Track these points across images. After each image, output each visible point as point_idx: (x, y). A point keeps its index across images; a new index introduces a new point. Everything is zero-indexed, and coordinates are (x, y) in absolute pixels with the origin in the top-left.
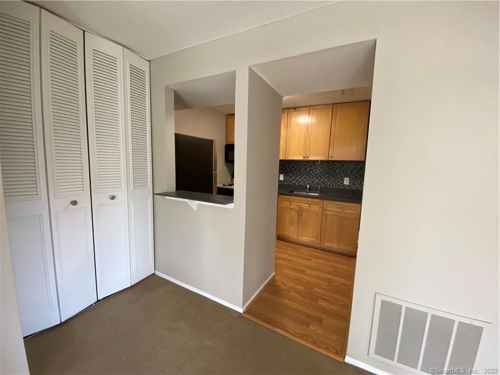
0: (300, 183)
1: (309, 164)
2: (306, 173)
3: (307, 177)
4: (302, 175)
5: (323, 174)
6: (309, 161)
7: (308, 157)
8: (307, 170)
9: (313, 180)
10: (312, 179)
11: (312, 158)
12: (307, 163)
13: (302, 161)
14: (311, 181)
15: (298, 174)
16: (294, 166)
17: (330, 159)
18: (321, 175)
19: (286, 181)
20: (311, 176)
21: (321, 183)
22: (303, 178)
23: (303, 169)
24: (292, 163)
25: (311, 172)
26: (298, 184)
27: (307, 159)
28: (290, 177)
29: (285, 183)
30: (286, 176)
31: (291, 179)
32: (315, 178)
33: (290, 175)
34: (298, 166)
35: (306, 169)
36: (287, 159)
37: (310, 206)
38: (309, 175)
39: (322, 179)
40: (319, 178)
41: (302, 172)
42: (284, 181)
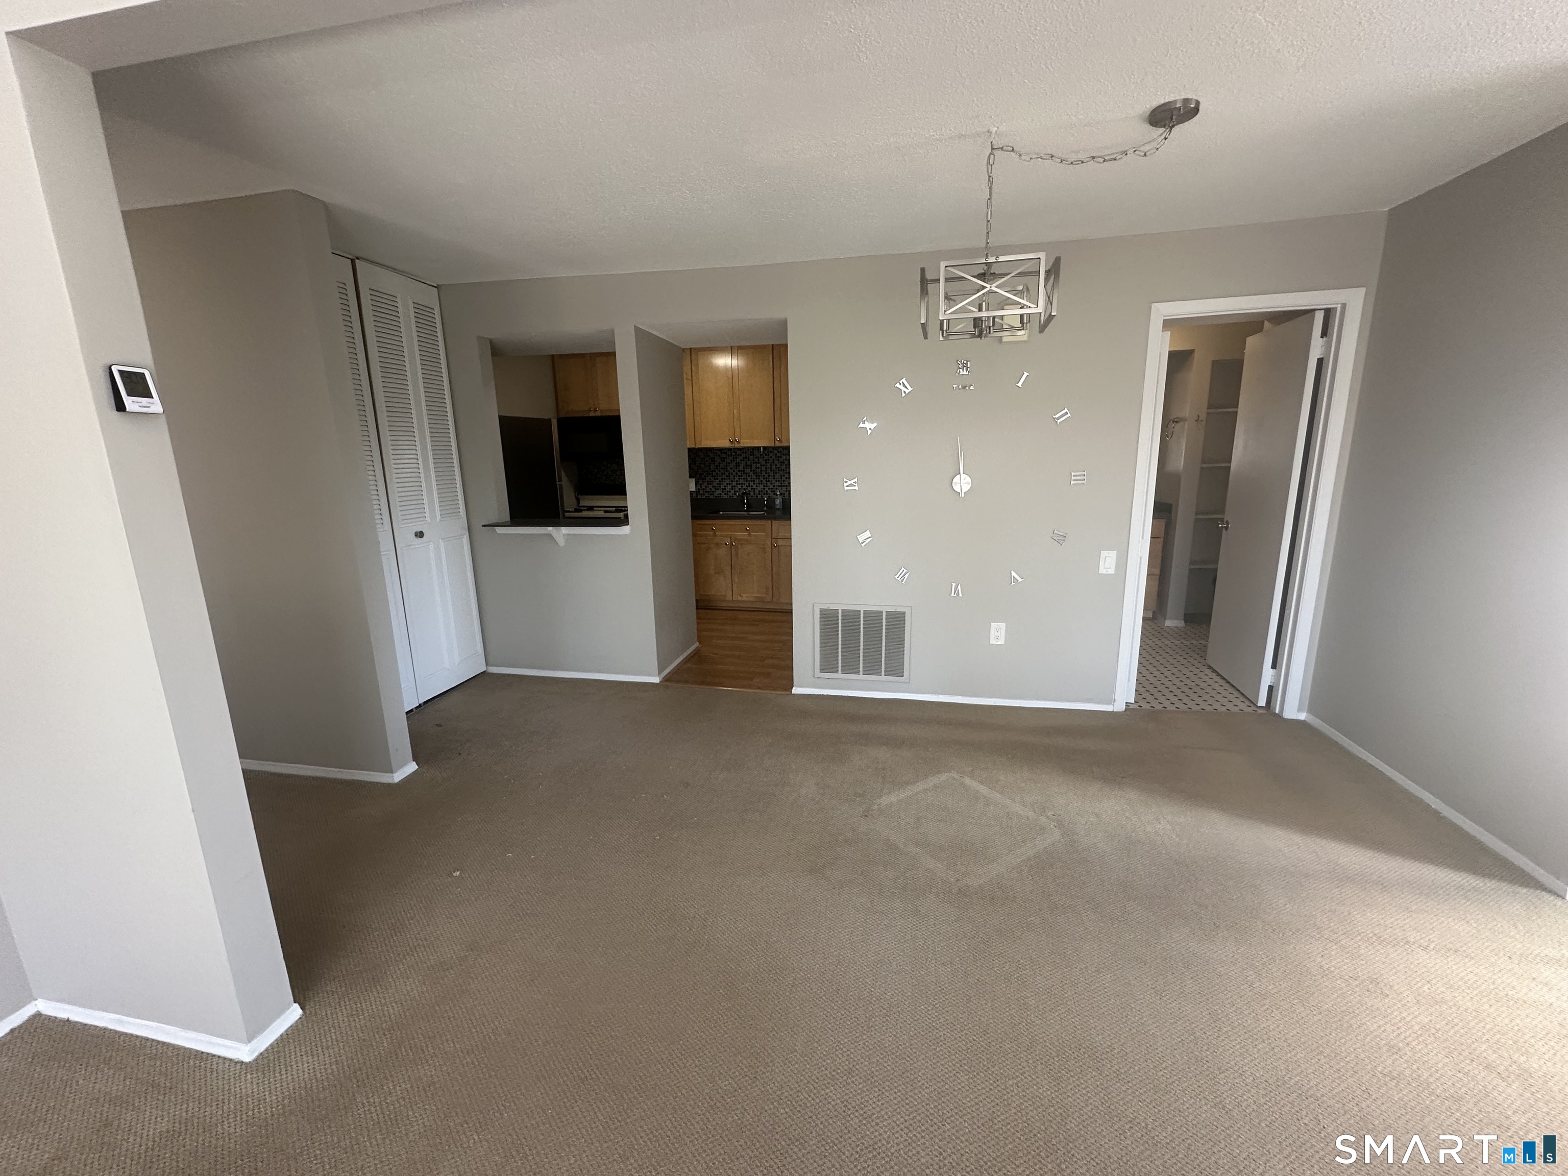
0: (730, 494)
1: (744, 455)
2: (739, 474)
3: (742, 481)
4: (732, 476)
5: (772, 474)
6: (743, 450)
7: (738, 442)
8: (741, 468)
9: (754, 486)
10: (752, 484)
11: (746, 443)
12: (739, 452)
13: (729, 449)
14: (749, 489)
15: (724, 476)
16: (713, 460)
17: (778, 444)
18: (766, 476)
19: (701, 492)
20: (749, 479)
21: (769, 491)
22: (734, 484)
23: (733, 465)
24: (709, 453)
25: (748, 471)
26: (726, 497)
27: (737, 445)
28: (710, 482)
29: (699, 497)
30: (701, 482)
31: (710, 486)
32: (757, 481)
33: (708, 479)
34: (723, 460)
35: (738, 465)
36: (698, 446)
37: (749, 534)
38: (744, 476)
39: (769, 484)
40: (764, 481)
41: (731, 471)
42: (697, 492)
